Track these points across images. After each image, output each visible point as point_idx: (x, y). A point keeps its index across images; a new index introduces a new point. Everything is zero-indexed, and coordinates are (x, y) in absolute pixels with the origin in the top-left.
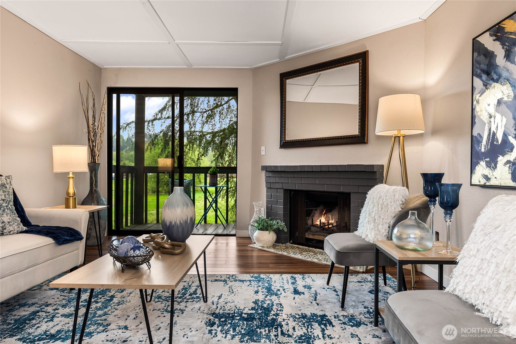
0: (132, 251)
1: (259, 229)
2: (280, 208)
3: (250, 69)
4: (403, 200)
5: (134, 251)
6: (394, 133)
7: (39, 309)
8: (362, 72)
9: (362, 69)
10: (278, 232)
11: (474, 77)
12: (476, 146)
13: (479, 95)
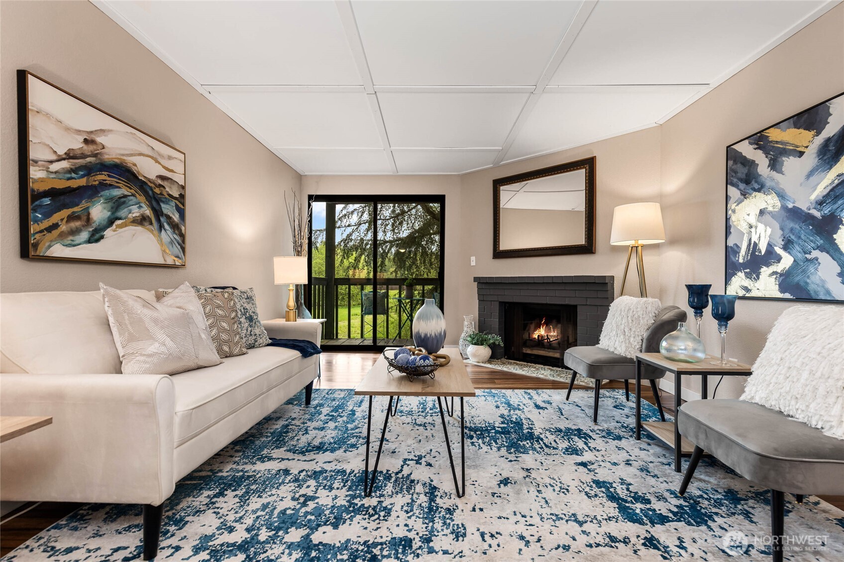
0: (422, 360)
1: (472, 344)
2: (495, 321)
3: (459, 175)
4: (657, 312)
5: (424, 361)
6: (631, 243)
7: (287, 422)
8: (589, 179)
9: (589, 176)
10: (493, 347)
11: (728, 186)
12: (731, 256)
13: (735, 204)
